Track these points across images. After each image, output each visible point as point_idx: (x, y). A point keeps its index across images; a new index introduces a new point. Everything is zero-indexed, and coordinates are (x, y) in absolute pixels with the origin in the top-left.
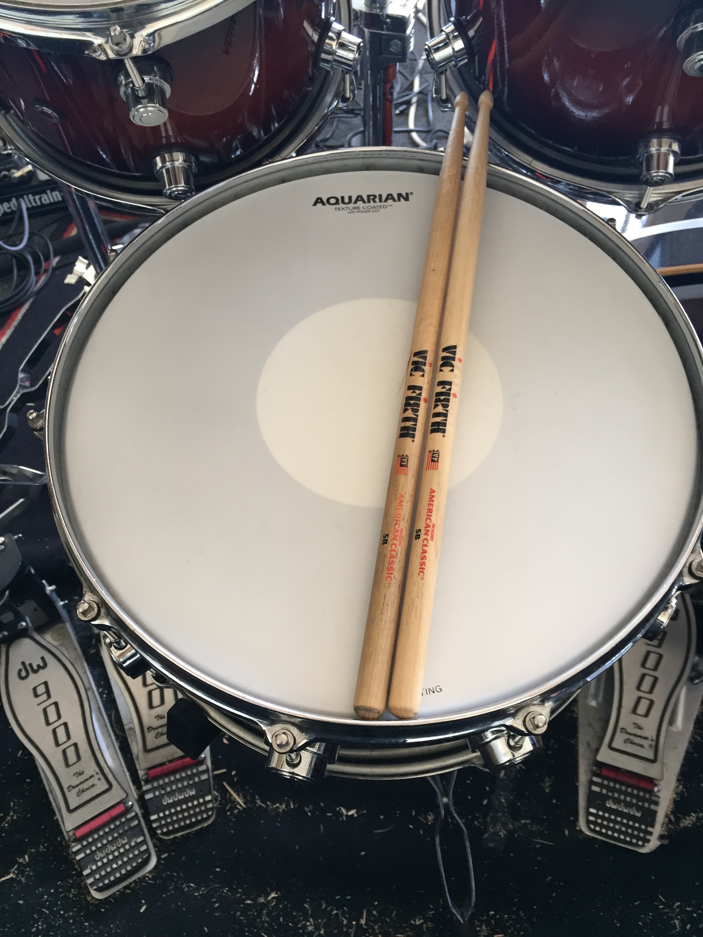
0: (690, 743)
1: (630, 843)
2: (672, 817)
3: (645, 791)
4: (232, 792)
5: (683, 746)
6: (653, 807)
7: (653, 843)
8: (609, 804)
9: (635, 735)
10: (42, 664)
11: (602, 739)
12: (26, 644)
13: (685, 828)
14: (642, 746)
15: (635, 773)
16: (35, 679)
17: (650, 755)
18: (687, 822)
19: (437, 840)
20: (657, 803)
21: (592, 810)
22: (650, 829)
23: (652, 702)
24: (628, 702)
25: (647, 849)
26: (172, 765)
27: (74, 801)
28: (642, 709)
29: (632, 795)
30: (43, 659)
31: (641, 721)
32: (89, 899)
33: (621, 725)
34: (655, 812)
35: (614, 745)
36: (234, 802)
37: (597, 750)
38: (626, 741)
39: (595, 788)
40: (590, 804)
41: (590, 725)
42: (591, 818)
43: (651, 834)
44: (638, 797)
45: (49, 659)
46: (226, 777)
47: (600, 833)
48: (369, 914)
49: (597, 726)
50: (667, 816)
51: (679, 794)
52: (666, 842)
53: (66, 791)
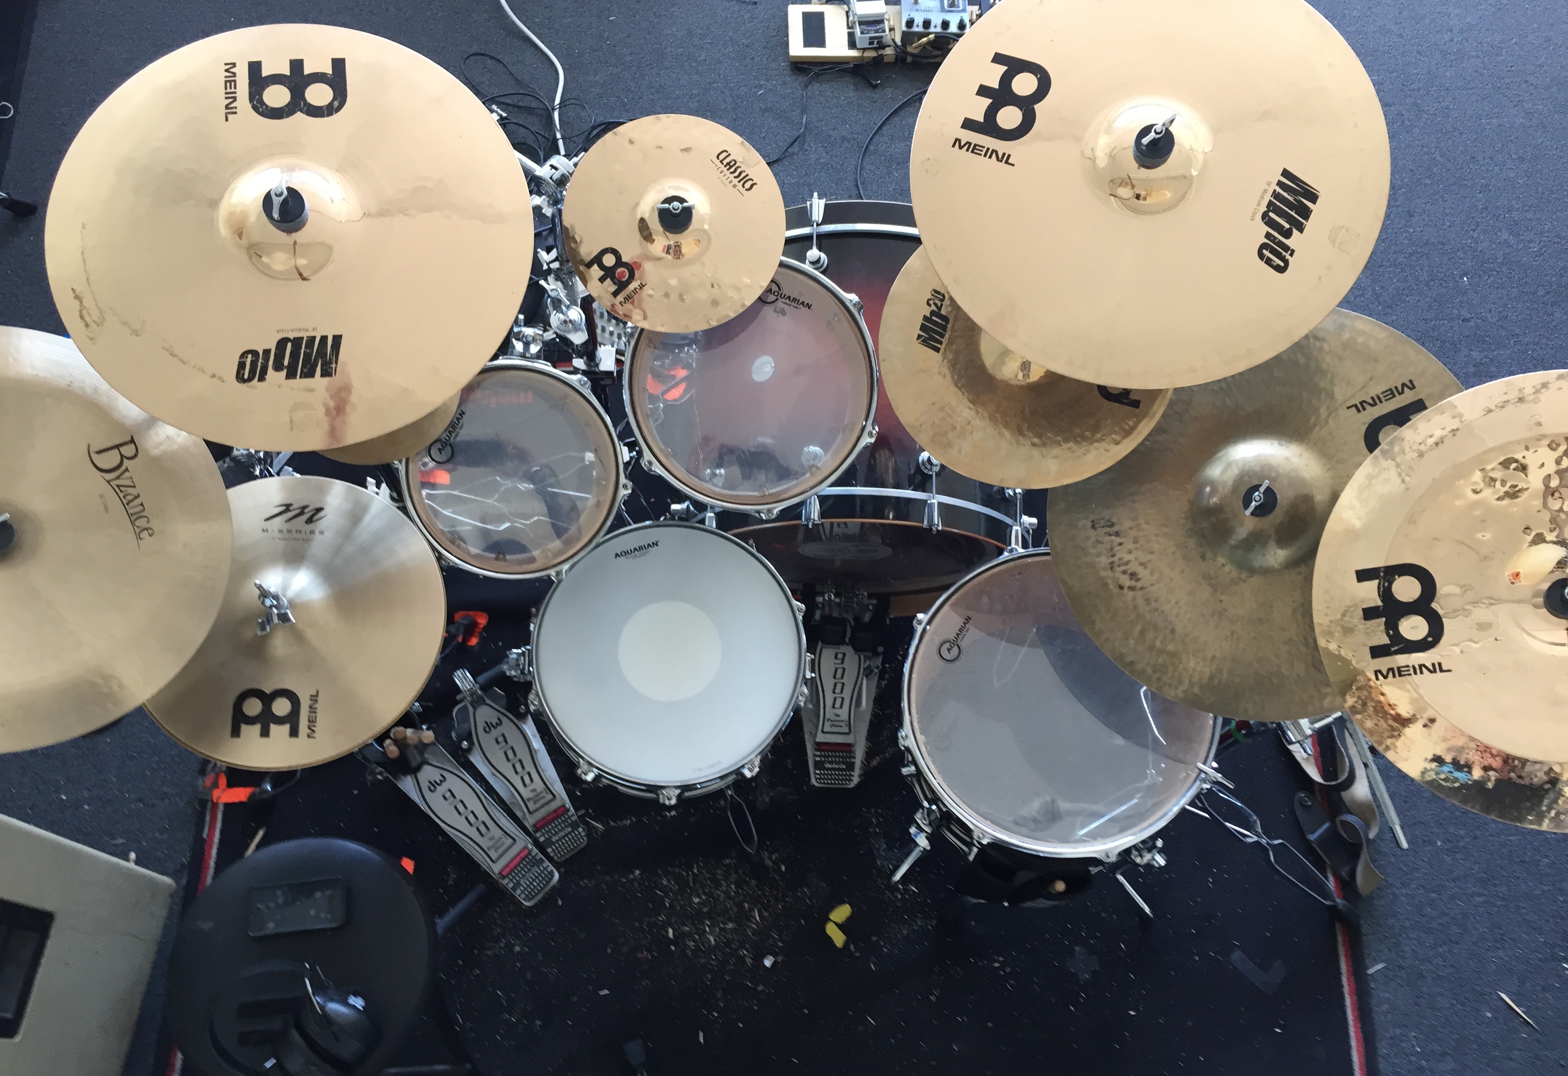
0: (872, 715)
1: (843, 784)
2: (865, 763)
3: (846, 752)
4: (592, 822)
5: (867, 717)
6: (852, 760)
7: (856, 780)
8: (828, 766)
9: (836, 721)
10: (442, 779)
11: (817, 727)
12: (426, 768)
13: (874, 767)
14: (841, 726)
15: (840, 743)
16: (441, 790)
17: (847, 730)
18: (874, 763)
19: (729, 814)
20: (854, 758)
21: (818, 772)
22: (852, 773)
23: (843, 699)
24: (829, 703)
25: (852, 785)
26: (551, 817)
27: (494, 855)
28: (838, 705)
29: (839, 757)
30: (442, 775)
31: (838, 712)
32: (523, 907)
33: (827, 716)
34: (854, 763)
35: (825, 730)
36: (596, 828)
37: (815, 736)
38: (832, 726)
39: (818, 759)
40: (816, 768)
41: (810, 721)
42: (818, 776)
43: (853, 776)
44: (843, 757)
45: (445, 774)
46: (587, 814)
47: (824, 783)
48: (698, 866)
49: (814, 720)
50: (862, 762)
51: (869, 748)
52: (864, 778)
53: (487, 851)
